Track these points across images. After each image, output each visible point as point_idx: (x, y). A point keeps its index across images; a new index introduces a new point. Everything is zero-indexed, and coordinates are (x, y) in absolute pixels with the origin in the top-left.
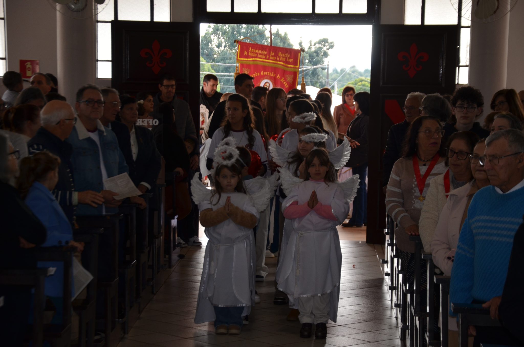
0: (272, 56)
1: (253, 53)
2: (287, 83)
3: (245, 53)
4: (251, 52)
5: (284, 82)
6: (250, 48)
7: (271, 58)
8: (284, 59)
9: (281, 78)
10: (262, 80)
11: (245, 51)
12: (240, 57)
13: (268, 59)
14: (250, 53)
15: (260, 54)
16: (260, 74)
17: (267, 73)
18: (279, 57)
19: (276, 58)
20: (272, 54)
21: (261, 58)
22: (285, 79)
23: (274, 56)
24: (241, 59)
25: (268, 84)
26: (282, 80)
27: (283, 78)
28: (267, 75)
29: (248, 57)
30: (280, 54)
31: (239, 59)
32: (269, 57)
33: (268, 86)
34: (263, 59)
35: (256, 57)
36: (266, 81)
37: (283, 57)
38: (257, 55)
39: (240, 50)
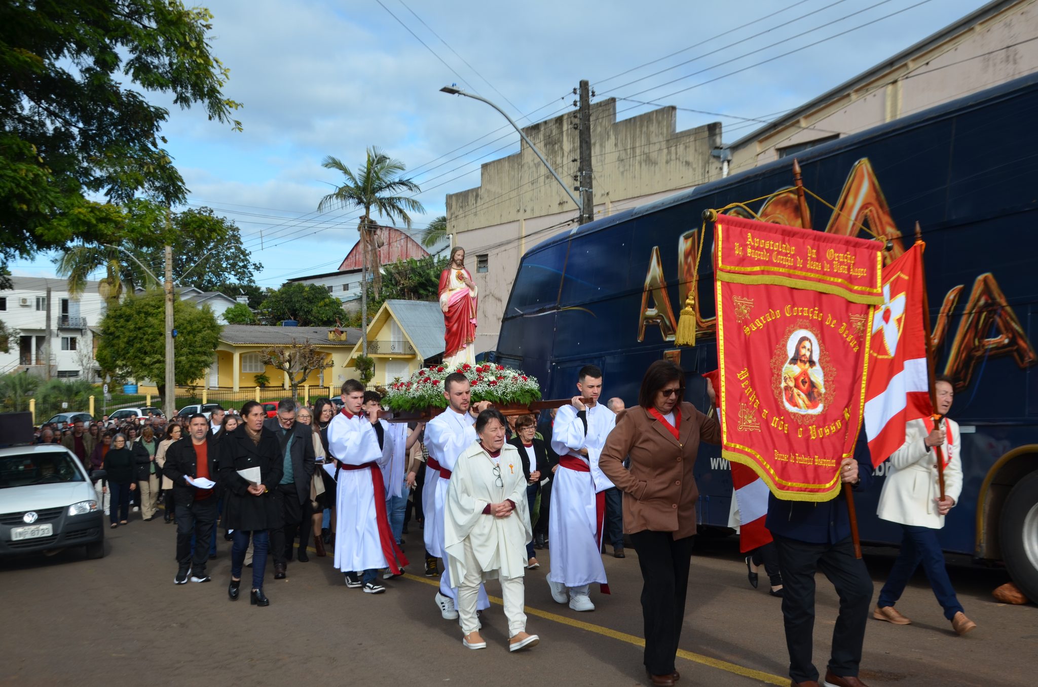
0: (811, 259)
1: (758, 248)
4: (753, 248)
5: (848, 336)
6: (750, 235)
7: (809, 265)
8: (843, 270)
10: (791, 332)
11: (737, 246)
12: (724, 262)
14: (749, 250)
15: (779, 253)
16: (782, 313)
17: (802, 311)
18: (830, 263)
19: (823, 266)
20: (811, 252)
21: (784, 266)
23: (815, 259)
25: (807, 344)
26: (841, 330)
28: (802, 317)
29: (745, 261)
31: (721, 267)
32: (805, 263)
33: (808, 350)
34: (789, 267)
36: (803, 333)
37: (842, 263)
38: (771, 256)
39: (723, 241)
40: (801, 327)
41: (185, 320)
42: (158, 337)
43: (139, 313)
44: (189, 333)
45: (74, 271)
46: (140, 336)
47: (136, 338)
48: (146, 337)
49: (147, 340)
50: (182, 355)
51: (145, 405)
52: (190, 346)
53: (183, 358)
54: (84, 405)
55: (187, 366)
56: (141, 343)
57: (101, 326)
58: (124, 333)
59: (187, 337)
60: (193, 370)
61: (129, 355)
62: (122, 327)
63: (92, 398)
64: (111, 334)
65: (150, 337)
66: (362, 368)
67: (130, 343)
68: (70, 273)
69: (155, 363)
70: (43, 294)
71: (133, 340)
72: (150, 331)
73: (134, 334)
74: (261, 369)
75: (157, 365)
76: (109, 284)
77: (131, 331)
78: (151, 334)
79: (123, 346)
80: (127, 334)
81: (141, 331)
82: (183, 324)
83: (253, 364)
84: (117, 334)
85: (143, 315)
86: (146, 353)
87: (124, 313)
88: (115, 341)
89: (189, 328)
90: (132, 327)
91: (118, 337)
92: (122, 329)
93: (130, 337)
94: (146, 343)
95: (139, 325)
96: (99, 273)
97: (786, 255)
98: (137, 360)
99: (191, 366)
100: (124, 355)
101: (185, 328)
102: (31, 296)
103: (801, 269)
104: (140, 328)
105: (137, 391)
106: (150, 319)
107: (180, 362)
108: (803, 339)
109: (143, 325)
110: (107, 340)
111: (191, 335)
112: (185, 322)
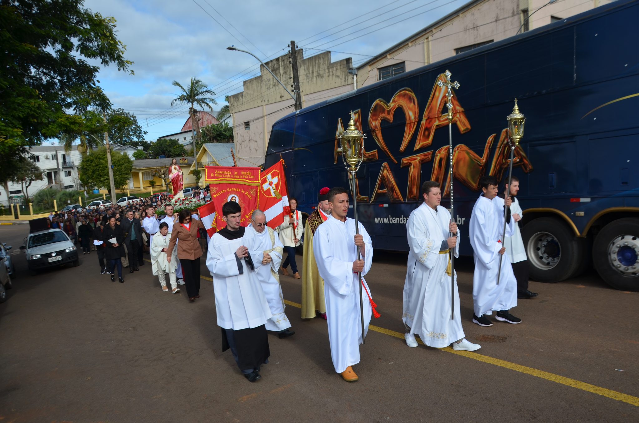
0: (236, 175)
1: (219, 174)
2: (251, 195)
3: (212, 175)
4: (217, 174)
5: (248, 195)
6: (216, 170)
7: (235, 176)
8: (247, 177)
9: (245, 192)
10: (229, 195)
11: (212, 173)
12: (207, 179)
13: (234, 178)
15: (225, 174)
16: (227, 190)
17: (233, 189)
18: (243, 175)
19: (240, 177)
20: (236, 173)
21: (227, 178)
22: (249, 193)
23: (238, 175)
24: (208, 180)
25: (234, 198)
26: (246, 194)
27: (247, 193)
28: (233, 191)
29: (214, 178)
30: (243, 173)
31: (206, 180)
32: (234, 175)
33: (234, 200)
34: (229, 178)
35: (223, 177)
36: (233, 195)
37: (245, 175)
38: (223, 175)
39: (207, 173)
40: (232, 194)
41: (116, 160)
42: (105, 168)
43: (96, 158)
44: (119, 165)
45: (66, 142)
46: (98, 168)
47: (96, 170)
49: (101, 170)
50: (116, 175)
51: (103, 199)
52: (120, 171)
53: (117, 177)
54: (77, 201)
55: (119, 180)
56: (98, 172)
57: (80, 166)
58: (91, 168)
59: (118, 167)
60: (122, 181)
61: (94, 177)
62: (89, 165)
63: (80, 198)
64: (85, 169)
65: (102, 169)
66: (196, 175)
67: (94, 172)
68: (64, 143)
69: (105, 180)
70: (54, 153)
74: (152, 178)
75: (106, 181)
76: (82, 146)
77: (94, 167)
78: (103, 167)
79: (90, 173)
80: (92, 168)
81: (98, 166)
82: (116, 162)
83: (148, 176)
84: (88, 168)
85: (98, 159)
86: (101, 176)
87: (90, 159)
88: (87, 172)
89: (118, 163)
90: (94, 165)
91: (88, 170)
93: (93, 169)
94: (100, 171)
95: (97, 164)
96: (77, 142)
97: (228, 174)
98: (97, 179)
99: (121, 180)
100: (92, 177)
101: (117, 164)
102: (50, 154)
103: (232, 178)
104: (97, 165)
105: (99, 192)
106: (101, 161)
107: (116, 179)
108: (233, 197)
109: (98, 164)
110: (84, 171)
111: (120, 166)
112: (116, 161)
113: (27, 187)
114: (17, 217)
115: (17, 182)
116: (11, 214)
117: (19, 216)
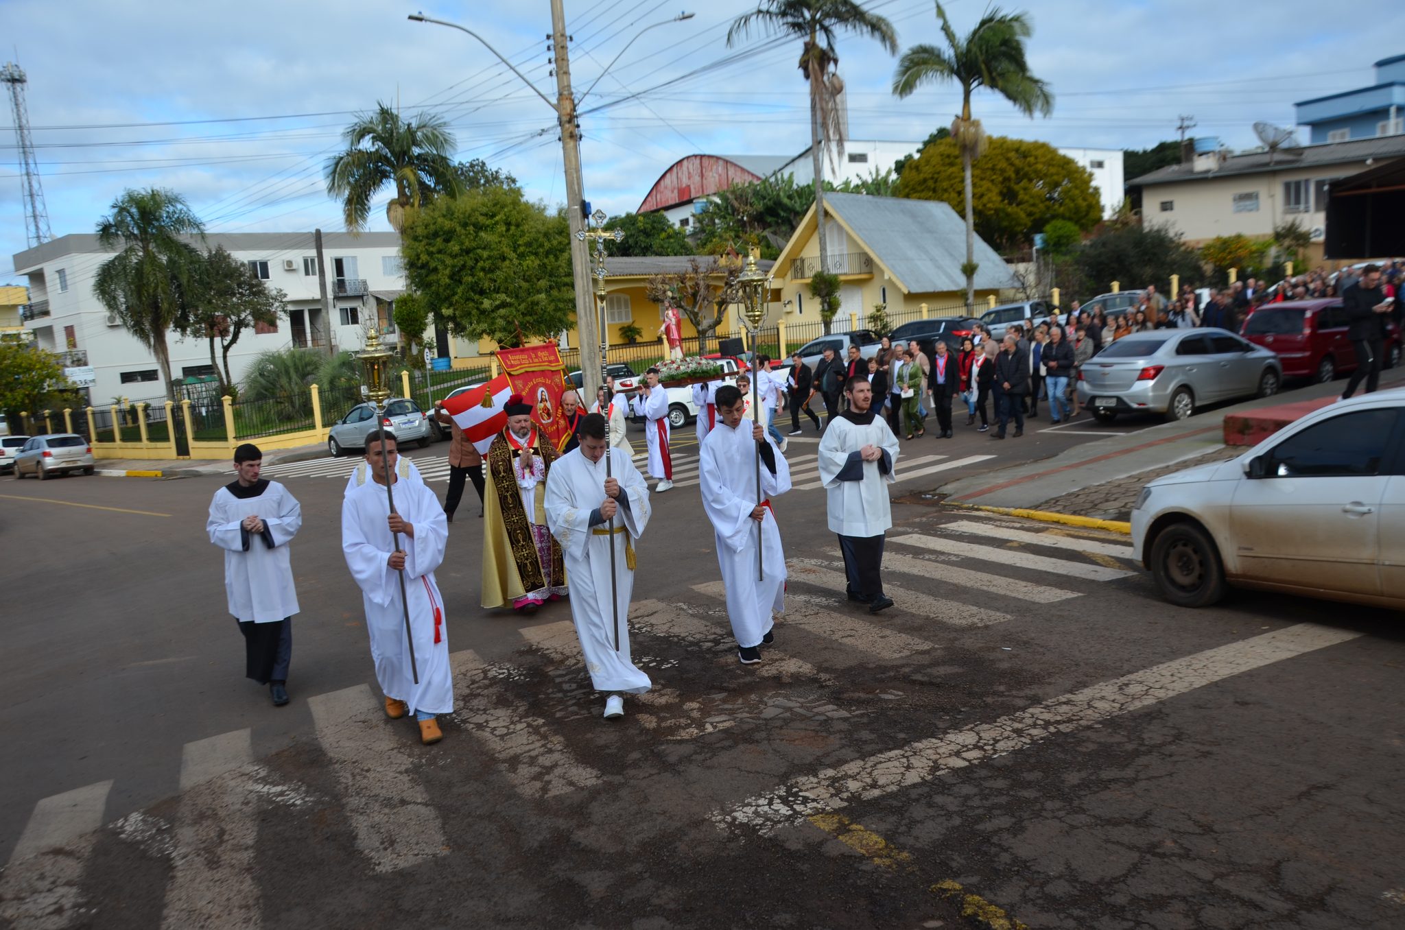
42: (499, 263)
44: (547, 254)
45: (353, 188)
46: (470, 263)
47: (464, 266)
48: (481, 264)
49: (483, 269)
50: (539, 292)
51: (490, 378)
52: (550, 276)
53: (543, 296)
54: (395, 386)
55: (551, 308)
56: (473, 275)
58: (443, 262)
59: (546, 261)
60: (559, 314)
61: (456, 297)
62: (440, 252)
63: (405, 375)
64: (424, 266)
65: (487, 264)
67: (456, 277)
68: (347, 192)
69: (498, 307)
71: (459, 271)
72: (485, 254)
73: (459, 261)
75: (502, 311)
76: (403, 205)
77: (454, 256)
78: (487, 259)
80: (449, 261)
81: (471, 255)
82: (536, 240)
84: (433, 265)
85: (471, 228)
86: (482, 292)
87: (442, 228)
88: (433, 277)
89: (547, 245)
90: (456, 248)
91: (435, 270)
92: (439, 256)
93: (453, 266)
94: (482, 274)
95: (467, 245)
98: (471, 304)
99: (557, 309)
101: (542, 246)
102: (298, 256)
104: (468, 252)
105: (450, 367)
106: (482, 234)
107: (537, 304)
109: (474, 244)
110: (419, 275)
111: (551, 257)
112: (541, 236)
113: (226, 349)
114: (183, 450)
115: (196, 334)
116: (167, 439)
117: (191, 443)
